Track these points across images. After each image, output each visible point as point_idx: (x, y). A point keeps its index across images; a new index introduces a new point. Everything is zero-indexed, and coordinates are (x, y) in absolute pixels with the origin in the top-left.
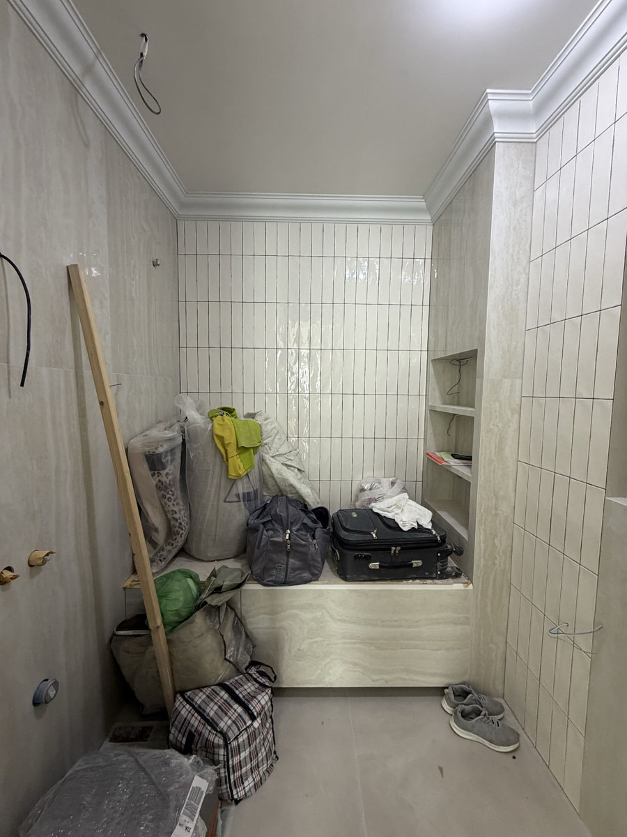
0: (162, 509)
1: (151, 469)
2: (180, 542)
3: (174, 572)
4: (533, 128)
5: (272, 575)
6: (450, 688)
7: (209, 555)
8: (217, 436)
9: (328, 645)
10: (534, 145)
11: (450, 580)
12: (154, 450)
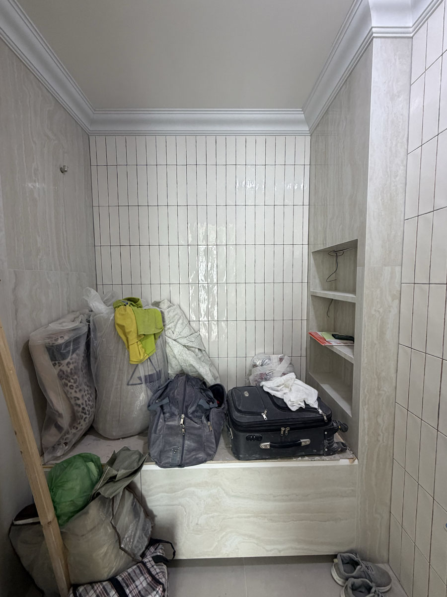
0: (64, 396)
1: (52, 360)
2: (84, 425)
3: (74, 457)
4: (410, 22)
5: (169, 457)
6: (339, 556)
7: (114, 434)
8: (118, 325)
9: (224, 519)
10: (411, 39)
11: (337, 456)
12: (54, 342)
